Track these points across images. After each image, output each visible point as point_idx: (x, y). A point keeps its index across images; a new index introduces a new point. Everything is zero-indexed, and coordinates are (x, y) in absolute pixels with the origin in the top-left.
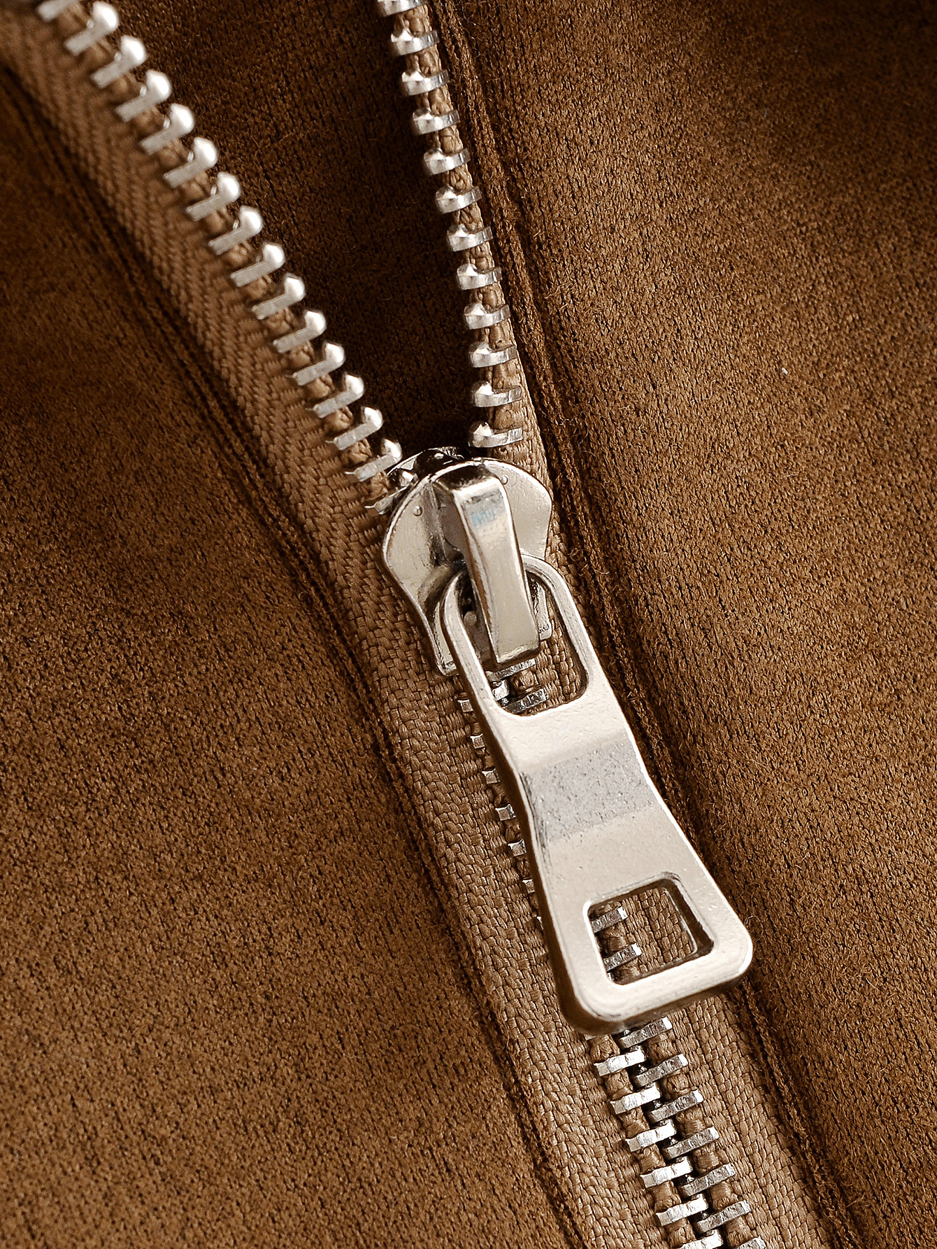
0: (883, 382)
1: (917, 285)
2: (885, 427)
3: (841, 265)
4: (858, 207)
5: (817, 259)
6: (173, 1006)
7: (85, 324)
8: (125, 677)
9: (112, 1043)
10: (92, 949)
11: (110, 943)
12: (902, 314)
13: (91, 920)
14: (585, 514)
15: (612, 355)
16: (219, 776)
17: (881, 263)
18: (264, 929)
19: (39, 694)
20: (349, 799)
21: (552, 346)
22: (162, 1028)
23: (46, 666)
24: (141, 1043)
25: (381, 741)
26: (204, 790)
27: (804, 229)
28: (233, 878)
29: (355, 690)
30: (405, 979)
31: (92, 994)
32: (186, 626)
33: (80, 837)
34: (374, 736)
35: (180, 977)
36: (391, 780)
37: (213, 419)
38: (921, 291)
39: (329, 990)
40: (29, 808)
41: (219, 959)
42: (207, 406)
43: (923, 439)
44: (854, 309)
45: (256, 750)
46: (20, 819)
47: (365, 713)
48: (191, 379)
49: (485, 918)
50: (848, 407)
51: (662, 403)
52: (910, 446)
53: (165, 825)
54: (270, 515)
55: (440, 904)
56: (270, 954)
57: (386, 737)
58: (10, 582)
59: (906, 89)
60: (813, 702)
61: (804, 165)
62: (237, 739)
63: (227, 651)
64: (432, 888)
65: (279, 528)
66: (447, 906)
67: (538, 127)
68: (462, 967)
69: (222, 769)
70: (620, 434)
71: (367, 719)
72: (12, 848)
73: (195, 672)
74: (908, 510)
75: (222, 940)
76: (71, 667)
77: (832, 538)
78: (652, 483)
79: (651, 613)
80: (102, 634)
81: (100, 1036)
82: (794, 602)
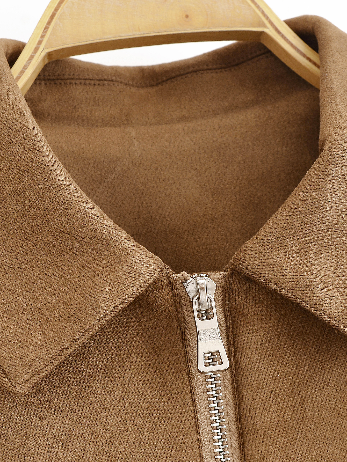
0: (297, 380)
1: (308, 365)
2: (295, 388)
3: (295, 359)
4: (301, 349)
5: (291, 357)
6: (154, 455)
7: (174, 340)
8: (160, 400)
9: (143, 458)
10: (144, 442)
11: (147, 442)
12: (304, 369)
13: (145, 438)
14: (237, 393)
15: (245, 368)
16: (171, 420)
17: (303, 360)
18: (172, 446)
19: (146, 399)
20: (190, 429)
21: (235, 365)
22: (152, 458)
23: (148, 395)
24: (148, 459)
25: (197, 421)
26: (168, 422)
27: (290, 351)
28: (169, 437)
29: (195, 411)
30: (192, 460)
31: (142, 449)
32: (172, 394)
33: (147, 424)
34: (196, 419)
35: (157, 450)
36: (197, 427)
37: (188, 362)
38: (308, 366)
39: (179, 459)
40: (140, 417)
41: (163, 449)
42: (187, 359)
43: (301, 392)
44: (296, 367)
45: (177, 417)
46: (138, 419)
47: (195, 416)
48: (187, 354)
49: (207, 454)
50: (290, 383)
51: (252, 378)
52: (299, 392)
53: (160, 425)
54: (191, 379)
55: (200, 449)
56: (171, 450)
57: (198, 420)
58: (146, 380)
59: (316, 330)
60: (268, 432)
61: (293, 340)
62: (175, 415)
63: (177, 400)
64: (199, 446)
65: (191, 382)
66: (201, 450)
67: (239, 330)
68: (201, 460)
69: (171, 419)
70: (244, 381)
71: (195, 417)
72: (136, 423)
73: (171, 402)
74: (295, 403)
75: (165, 446)
76: (152, 397)
77: (280, 405)
78: (248, 390)
79: (244, 411)
80: (158, 392)
81: (142, 456)
82: (268, 415)
